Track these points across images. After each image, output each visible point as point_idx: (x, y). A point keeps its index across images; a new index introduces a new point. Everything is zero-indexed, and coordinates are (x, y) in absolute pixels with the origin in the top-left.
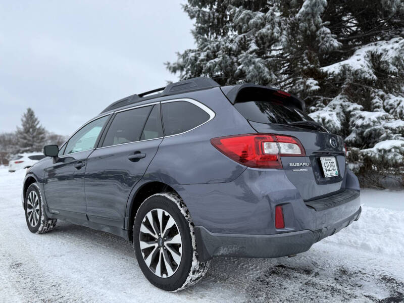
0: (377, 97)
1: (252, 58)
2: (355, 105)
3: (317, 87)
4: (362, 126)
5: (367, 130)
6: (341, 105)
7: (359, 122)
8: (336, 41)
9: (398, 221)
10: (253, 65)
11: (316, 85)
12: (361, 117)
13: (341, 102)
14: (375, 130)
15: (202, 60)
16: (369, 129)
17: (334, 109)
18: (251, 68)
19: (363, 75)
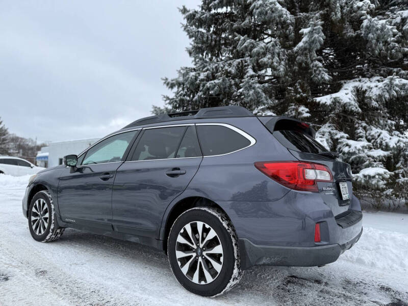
0: (361, 128)
1: (253, 83)
2: (342, 134)
3: (308, 115)
4: (349, 153)
5: (353, 157)
6: (330, 132)
7: (346, 149)
8: (326, 74)
9: (387, 239)
10: (253, 90)
11: (307, 112)
12: (347, 145)
13: (330, 129)
14: (360, 157)
15: (202, 80)
16: (354, 156)
17: (323, 135)
18: (251, 92)
19: (350, 107)
